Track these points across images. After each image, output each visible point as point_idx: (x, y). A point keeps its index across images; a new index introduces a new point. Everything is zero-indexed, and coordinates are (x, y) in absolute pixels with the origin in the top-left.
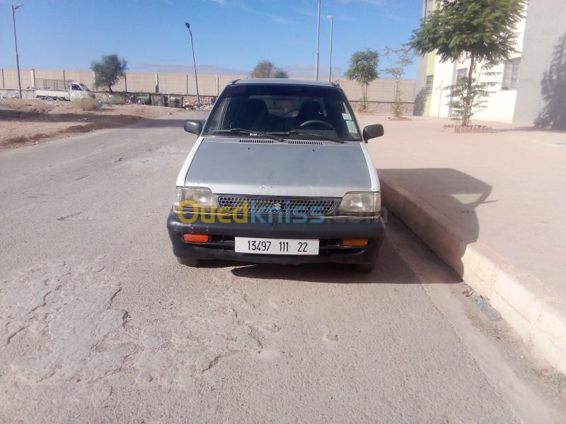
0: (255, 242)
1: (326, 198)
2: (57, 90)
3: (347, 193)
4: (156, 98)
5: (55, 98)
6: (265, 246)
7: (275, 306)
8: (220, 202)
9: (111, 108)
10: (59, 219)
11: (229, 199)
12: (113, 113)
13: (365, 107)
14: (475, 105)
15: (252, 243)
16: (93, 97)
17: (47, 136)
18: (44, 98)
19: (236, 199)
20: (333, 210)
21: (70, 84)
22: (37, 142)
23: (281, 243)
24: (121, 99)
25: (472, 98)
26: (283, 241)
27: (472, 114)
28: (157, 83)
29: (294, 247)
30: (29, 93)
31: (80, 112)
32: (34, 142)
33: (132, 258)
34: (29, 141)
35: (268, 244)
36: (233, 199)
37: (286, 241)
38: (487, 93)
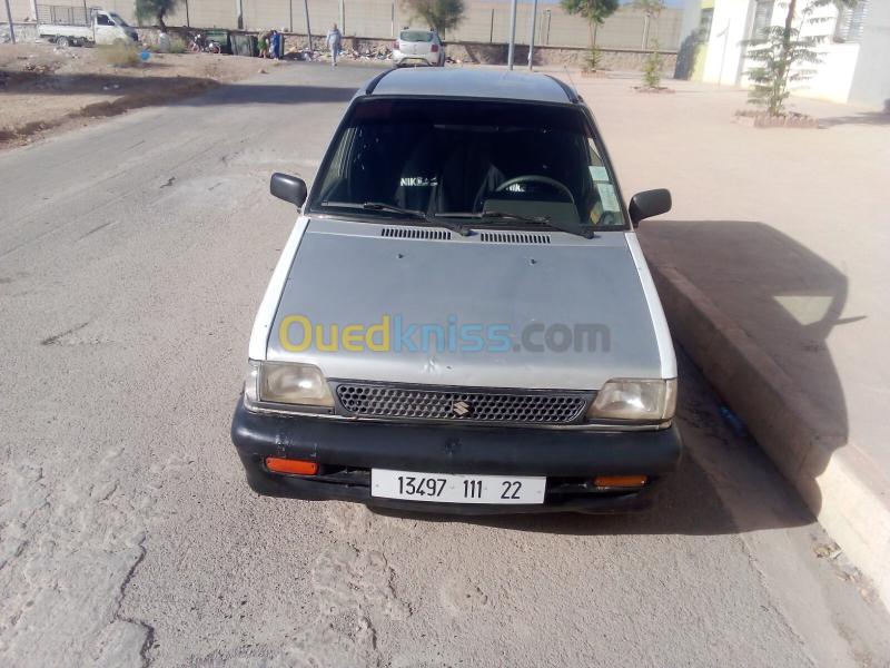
0: (413, 479)
1: (564, 391)
2: (73, 25)
3: (608, 382)
4: (240, 40)
5: (71, 41)
6: (434, 488)
7: (454, 611)
8: (340, 396)
9: (162, 61)
10: (45, 343)
11: (360, 391)
12: (165, 73)
13: (593, 63)
14: (792, 78)
15: (406, 481)
16: (135, 37)
17: (48, 126)
18: (53, 39)
19: (375, 392)
20: (577, 414)
21: (94, 13)
22: (29, 140)
23: (466, 482)
24: (179, 42)
25: (789, 63)
26: (470, 478)
27: (786, 95)
28: (239, 13)
29: (493, 489)
30: (28, 28)
31: (108, 70)
32: (24, 139)
33: (173, 456)
34: (14, 137)
35: (439, 485)
36: (367, 390)
37: (477, 478)
38: (814, 55)
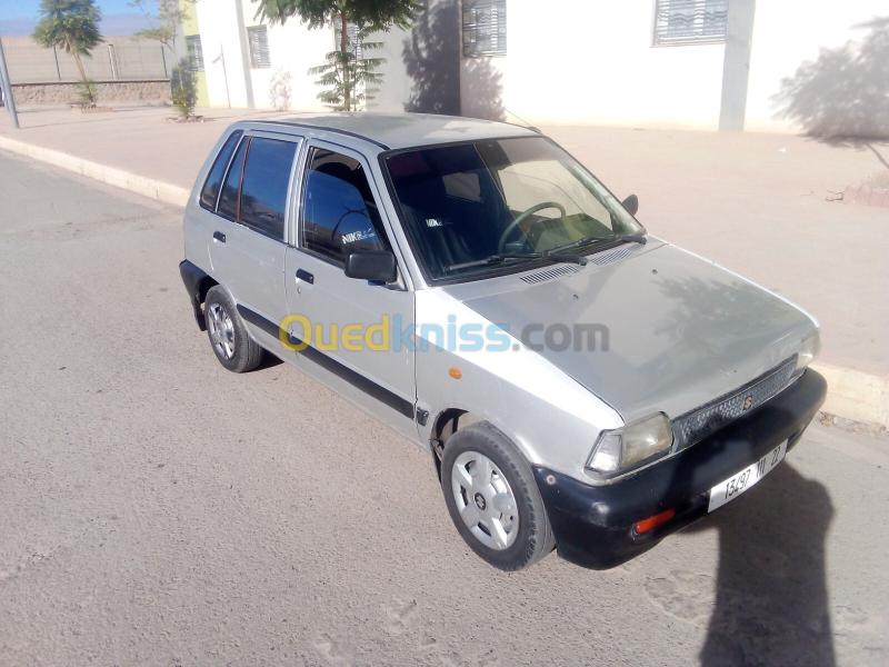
0: (734, 481)
1: (786, 361)
6: (744, 481)
15: (731, 485)
19: (701, 415)
23: (759, 464)
26: (761, 459)
29: (769, 462)
35: (747, 476)
36: (697, 418)
37: (764, 457)
38: (372, 75)
